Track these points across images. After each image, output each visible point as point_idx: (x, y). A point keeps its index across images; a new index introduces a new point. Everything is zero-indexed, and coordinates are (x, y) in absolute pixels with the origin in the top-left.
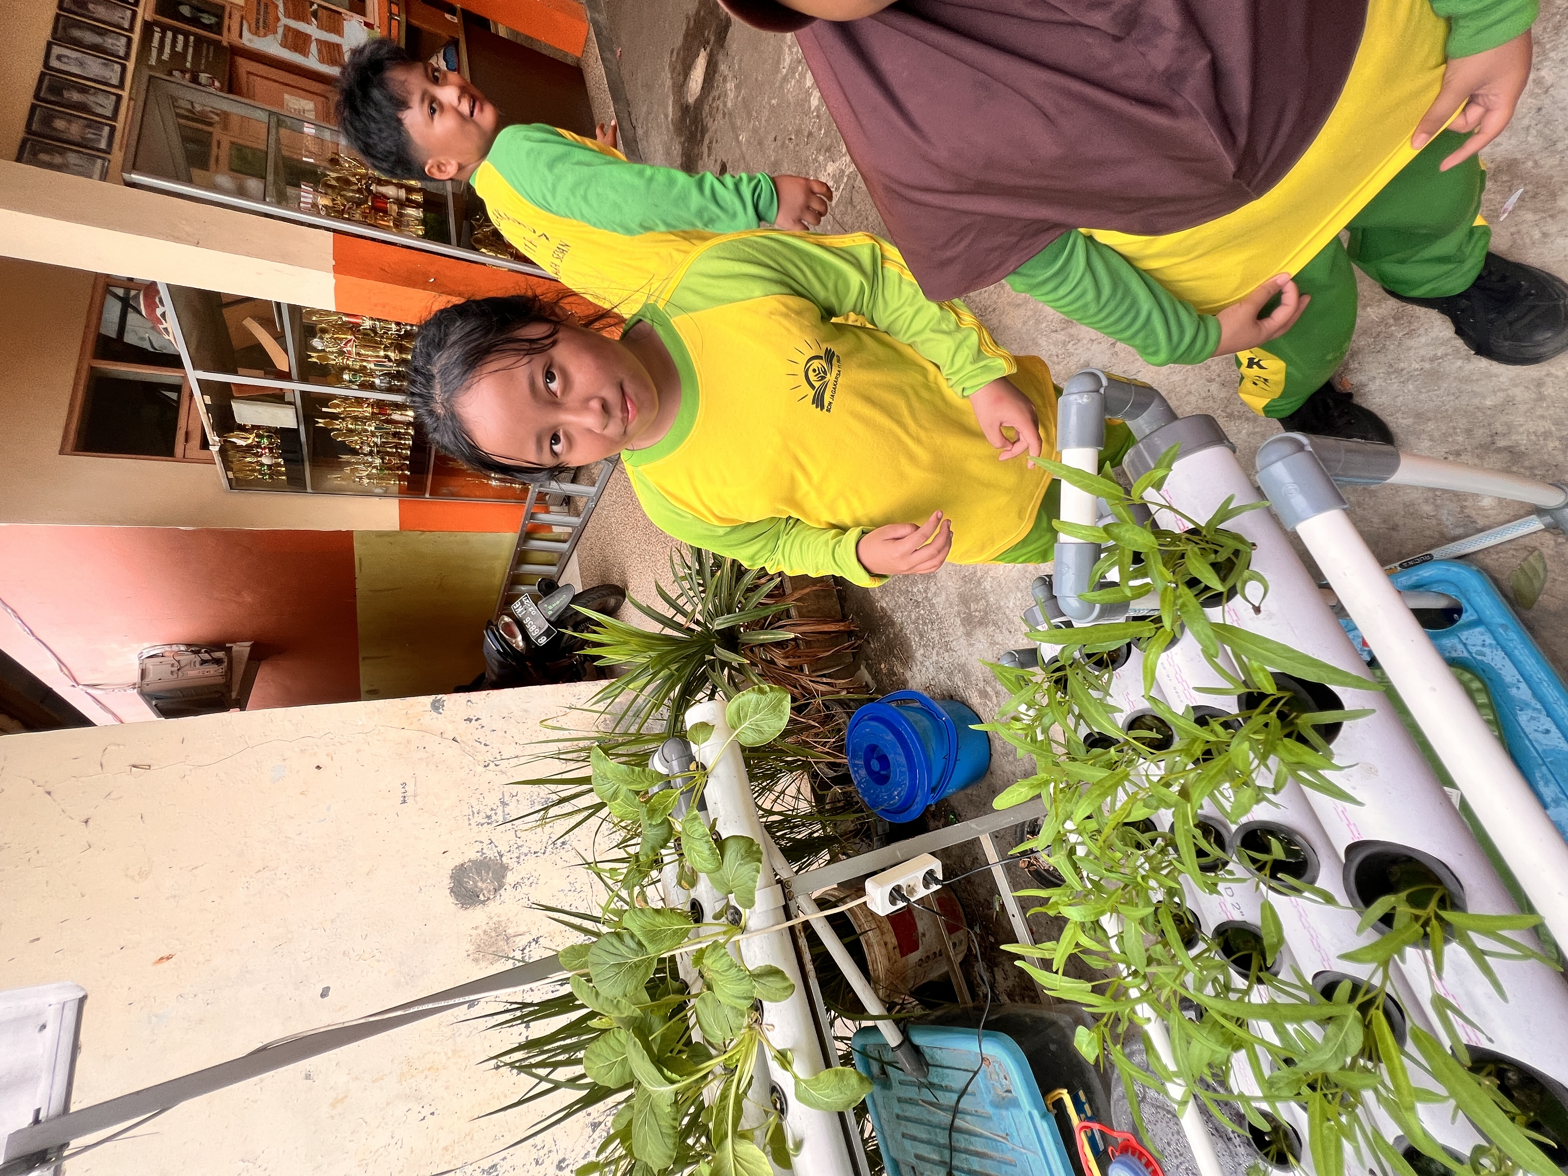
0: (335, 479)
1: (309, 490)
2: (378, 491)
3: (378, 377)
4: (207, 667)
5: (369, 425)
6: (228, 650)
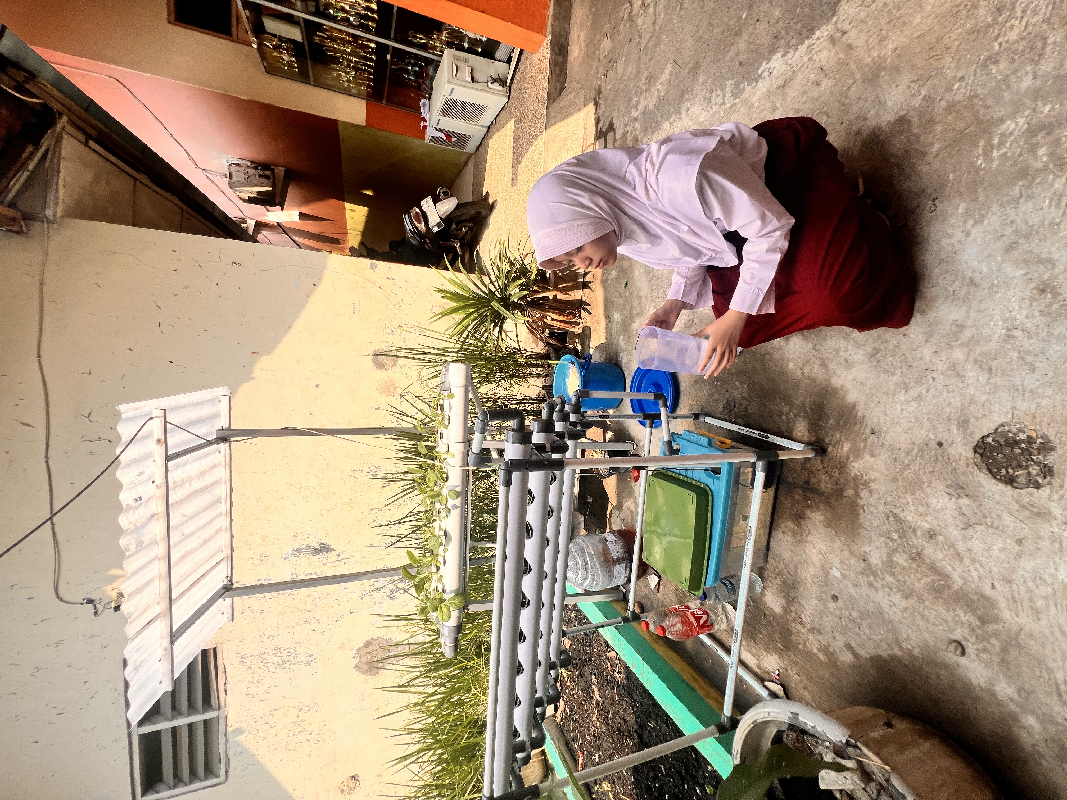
0: (327, 79)
1: (312, 83)
2: (354, 92)
3: (352, 15)
4: (262, 179)
5: (347, 48)
6: (273, 171)
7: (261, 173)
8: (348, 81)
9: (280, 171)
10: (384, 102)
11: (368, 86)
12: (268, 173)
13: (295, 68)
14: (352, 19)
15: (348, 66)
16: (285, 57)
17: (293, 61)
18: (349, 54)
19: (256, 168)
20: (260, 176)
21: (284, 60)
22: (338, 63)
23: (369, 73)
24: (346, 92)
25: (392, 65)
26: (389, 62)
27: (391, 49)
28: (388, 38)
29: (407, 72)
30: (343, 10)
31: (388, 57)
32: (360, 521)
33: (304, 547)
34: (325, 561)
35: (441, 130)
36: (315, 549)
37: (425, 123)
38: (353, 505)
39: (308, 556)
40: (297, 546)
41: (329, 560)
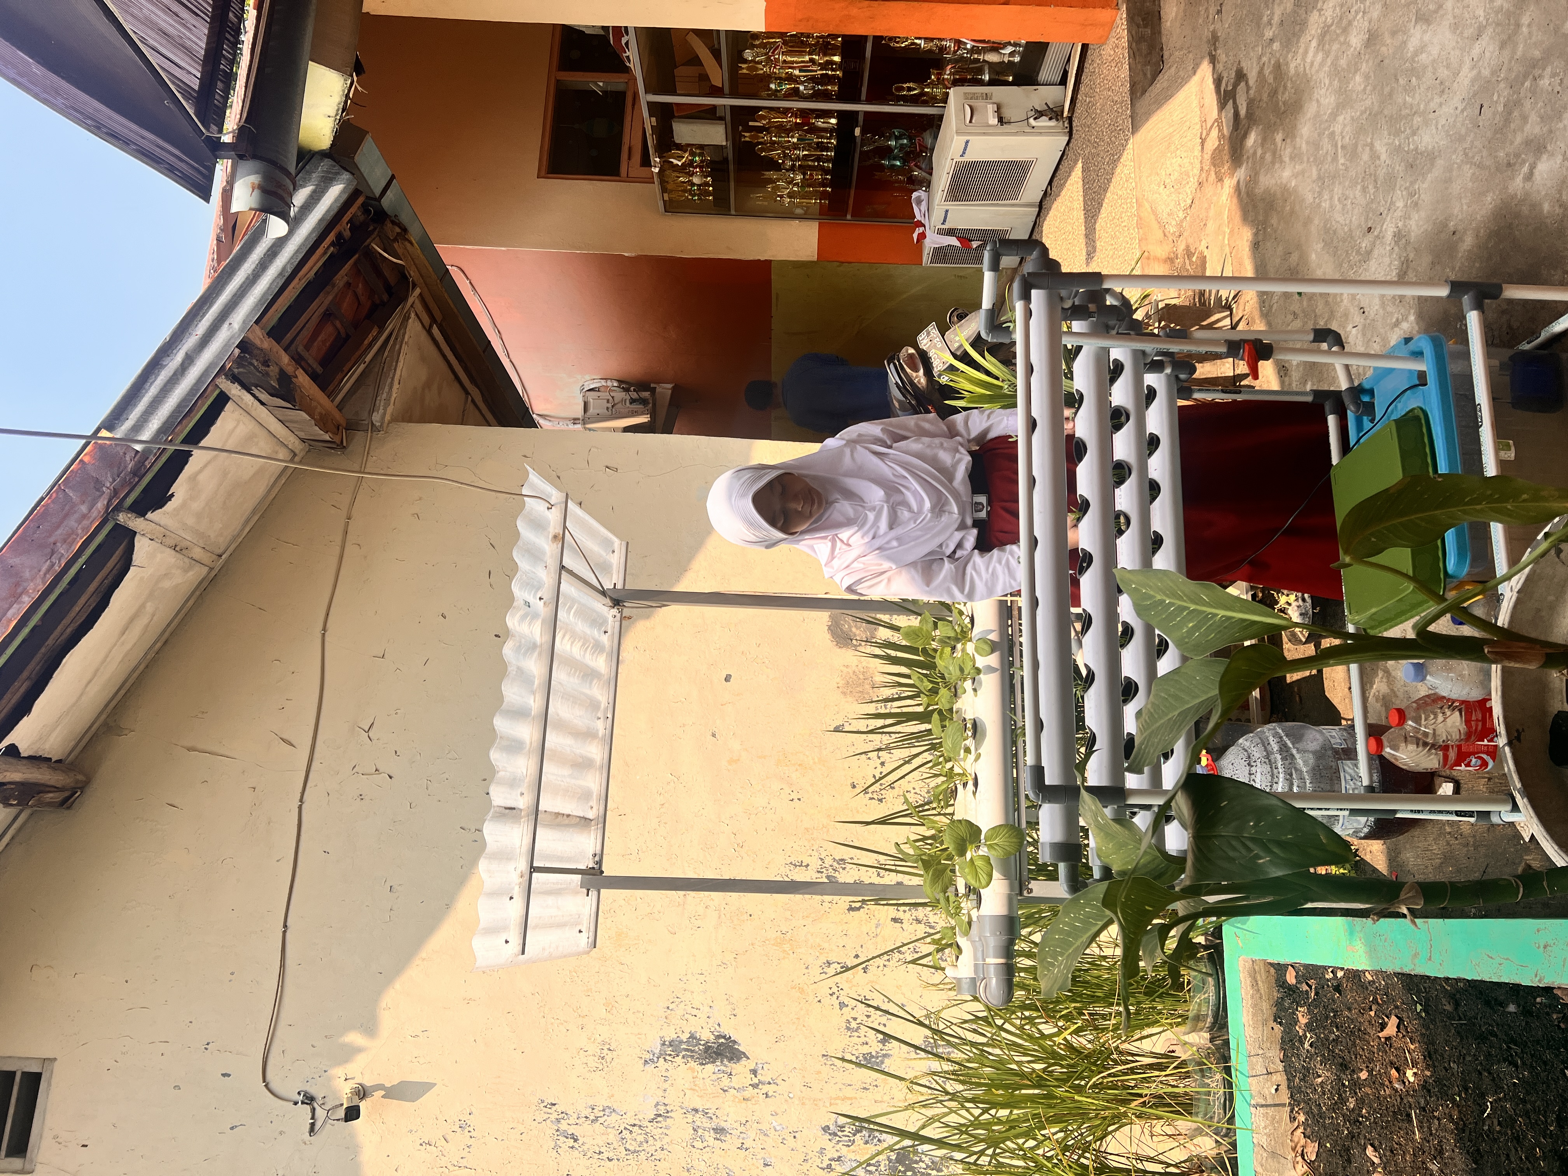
0: (758, 198)
1: (733, 212)
2: (799, 211)
3: (802, 83)
4: (635, 406)
5: (793, 137)
6: (653, 391)
7: (634, 395)
8: (790, 195)
9: (665, 390)
10: (849, 217)
11: (823, 196)
12: (646, 394)
13: (709, 194)
14: (802, 88)
15: (792, 168)
16: (696, 180)
17: (707, 184)
18: (795, 147)
19: (627, 390)
20: (633, 401)
21: (693, 184)
22: (777, 167)
23: (825, 171)
24: (787, 215)
25: (862, 146)
26: (858, 141)
27: (861, 118)
28: (856, 100)
29: (887, 152)
30: (791, 78)
31: (857, 131)
32: (801, 991)
33: (684, 1037)
34: (725, 1082)
35: (951, 232)
36: (707, 1048)
37: (921, 229)
38: (787, 947)
39: (692, 1064)
40: (670, 1034)
41: (736, 1082)
